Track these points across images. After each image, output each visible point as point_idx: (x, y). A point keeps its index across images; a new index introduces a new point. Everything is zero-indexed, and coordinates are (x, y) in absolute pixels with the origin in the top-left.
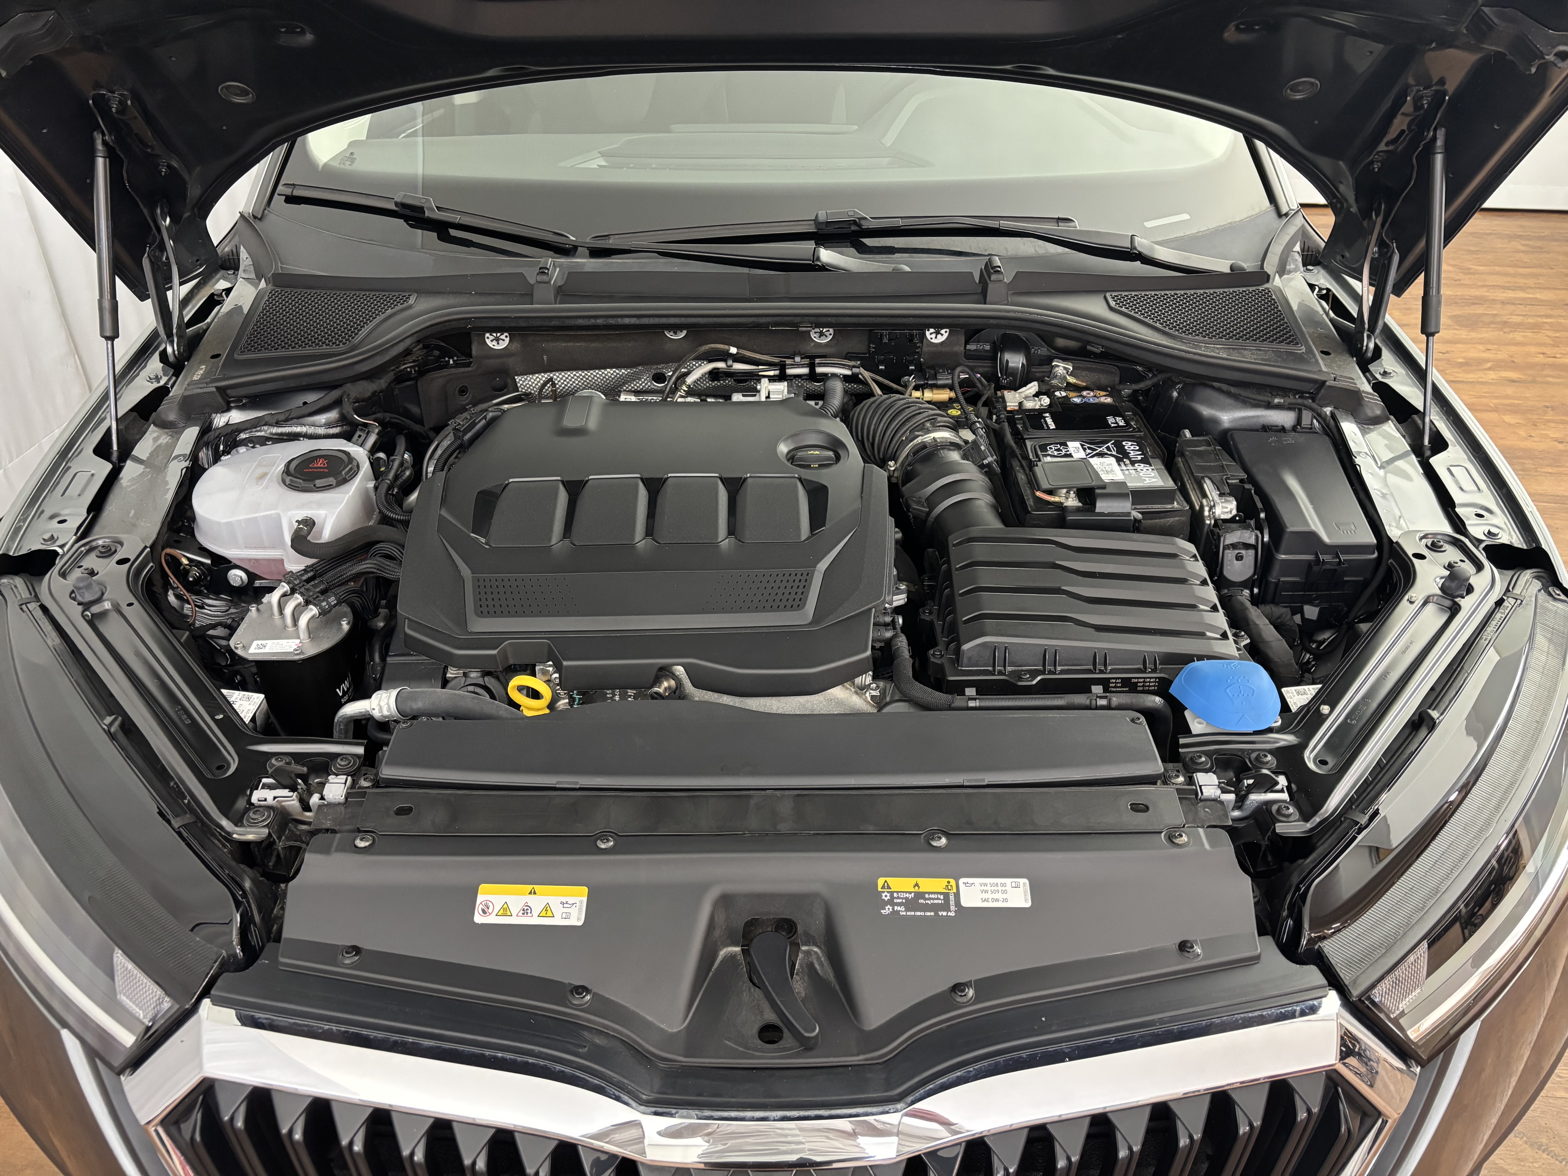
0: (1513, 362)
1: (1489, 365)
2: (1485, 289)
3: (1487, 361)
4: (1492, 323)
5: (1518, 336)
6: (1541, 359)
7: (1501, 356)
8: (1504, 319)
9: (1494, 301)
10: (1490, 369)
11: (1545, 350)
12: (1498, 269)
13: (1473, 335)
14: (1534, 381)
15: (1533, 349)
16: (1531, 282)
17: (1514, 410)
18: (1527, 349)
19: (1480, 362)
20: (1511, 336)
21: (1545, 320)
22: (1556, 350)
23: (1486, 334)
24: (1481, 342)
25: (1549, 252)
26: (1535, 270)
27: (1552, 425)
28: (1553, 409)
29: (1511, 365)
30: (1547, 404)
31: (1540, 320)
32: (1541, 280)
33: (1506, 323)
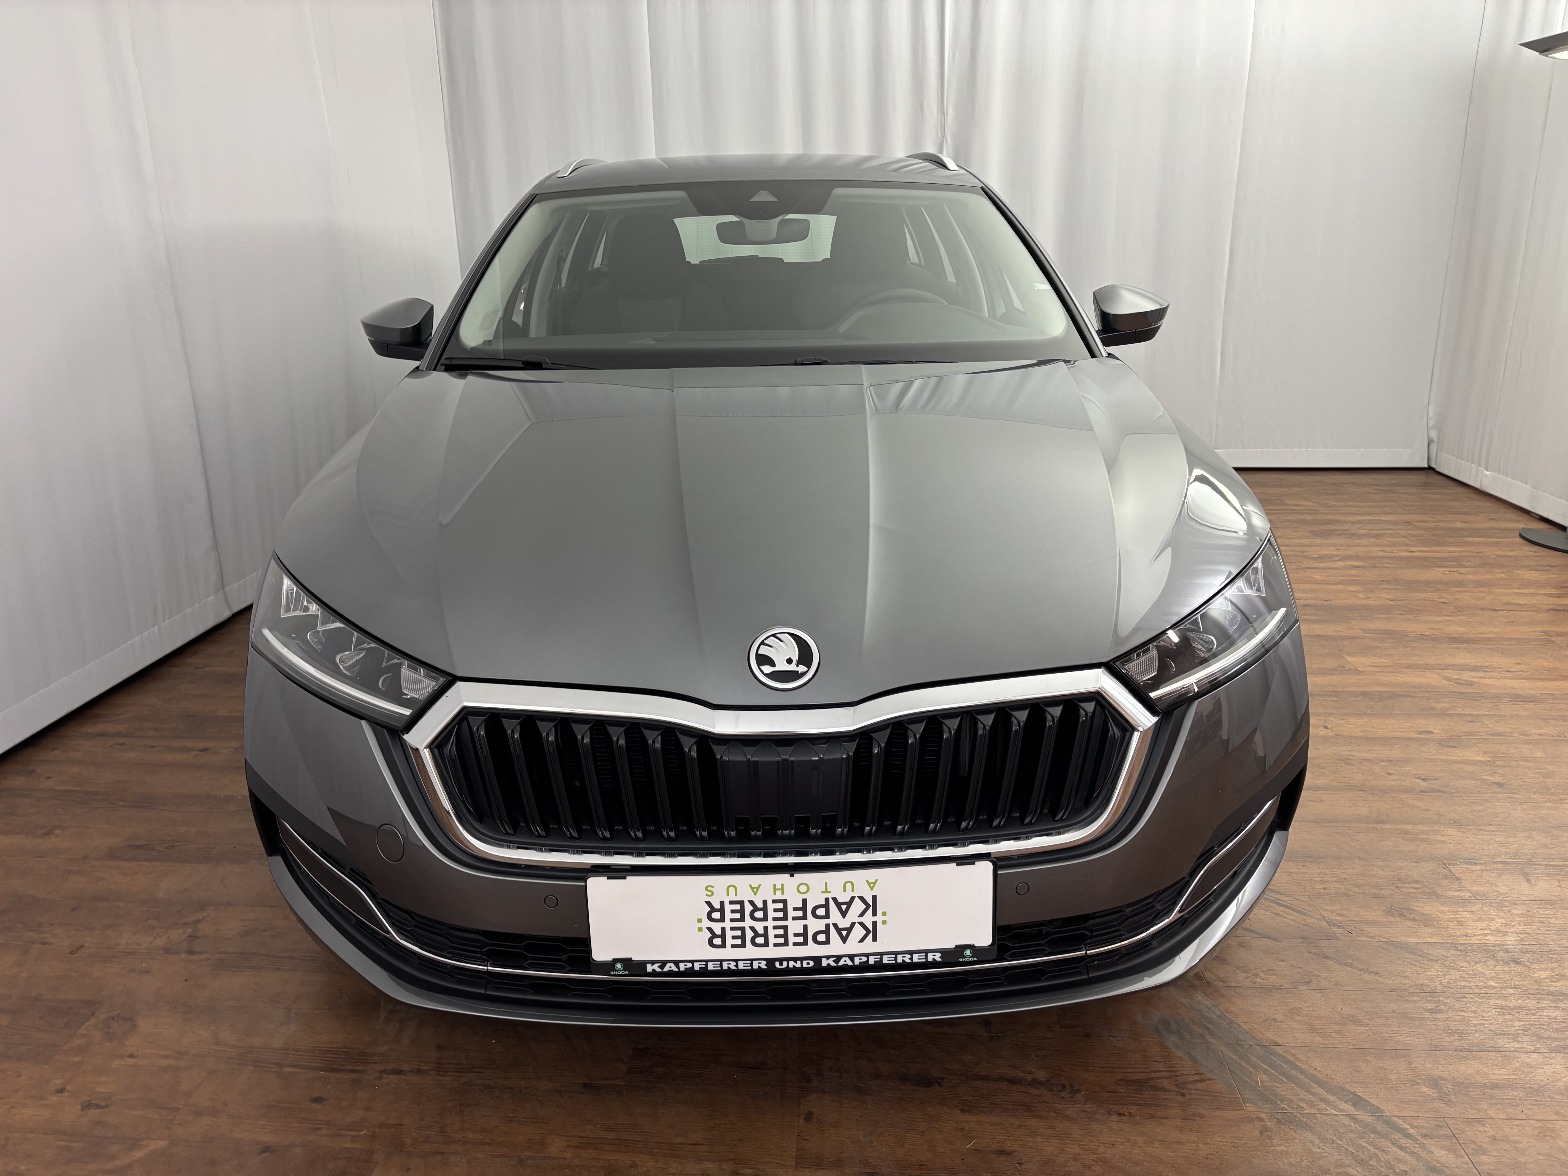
0: (1358, 556)
1: (1338, 558)
2: (1338, 515)
3: (1337, 556)
4: (1343, 534)
5: (1364, 541)
6: (1381, 554)
7: (1347, 553)
8: (1353, 532)
9: (1345, 522)
10: (1339, 560)
11: (1385, 549)
12: (1350, 503)
13: (1327, 541)
14: (1374, 567)
15: (1374, 549)
16: (1377, 510)
17: (1354, 583)
18: (1370, 549)
19: (1330, 558)
20: (1357, 541)
21: (1386, 532)
22: (1395, 548)
23: (1336, 540)
24: (1333, 545)
25: (1394, 493)
26: (1381, 504)
27: (1386, 591)
28: (1388, 582)
29: (1357, 557)
30: (1383, 579)
31: (1382, 532)
32: (1387, 509)
33: (1354, 534)
